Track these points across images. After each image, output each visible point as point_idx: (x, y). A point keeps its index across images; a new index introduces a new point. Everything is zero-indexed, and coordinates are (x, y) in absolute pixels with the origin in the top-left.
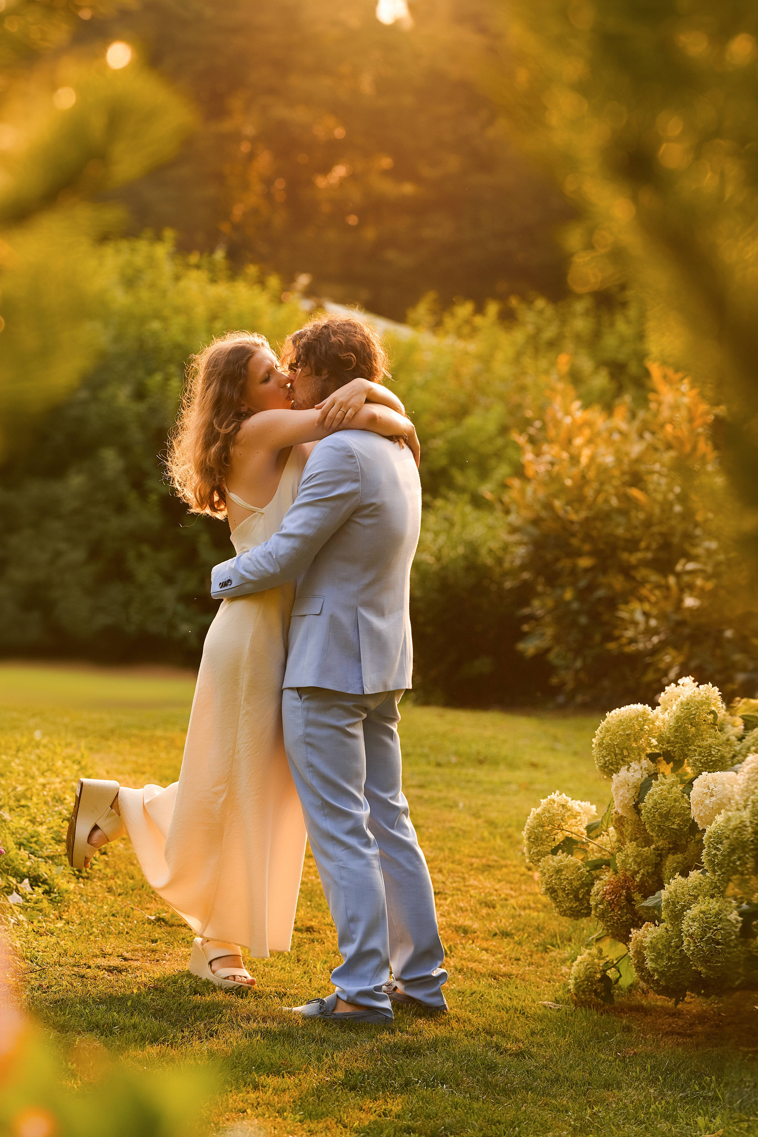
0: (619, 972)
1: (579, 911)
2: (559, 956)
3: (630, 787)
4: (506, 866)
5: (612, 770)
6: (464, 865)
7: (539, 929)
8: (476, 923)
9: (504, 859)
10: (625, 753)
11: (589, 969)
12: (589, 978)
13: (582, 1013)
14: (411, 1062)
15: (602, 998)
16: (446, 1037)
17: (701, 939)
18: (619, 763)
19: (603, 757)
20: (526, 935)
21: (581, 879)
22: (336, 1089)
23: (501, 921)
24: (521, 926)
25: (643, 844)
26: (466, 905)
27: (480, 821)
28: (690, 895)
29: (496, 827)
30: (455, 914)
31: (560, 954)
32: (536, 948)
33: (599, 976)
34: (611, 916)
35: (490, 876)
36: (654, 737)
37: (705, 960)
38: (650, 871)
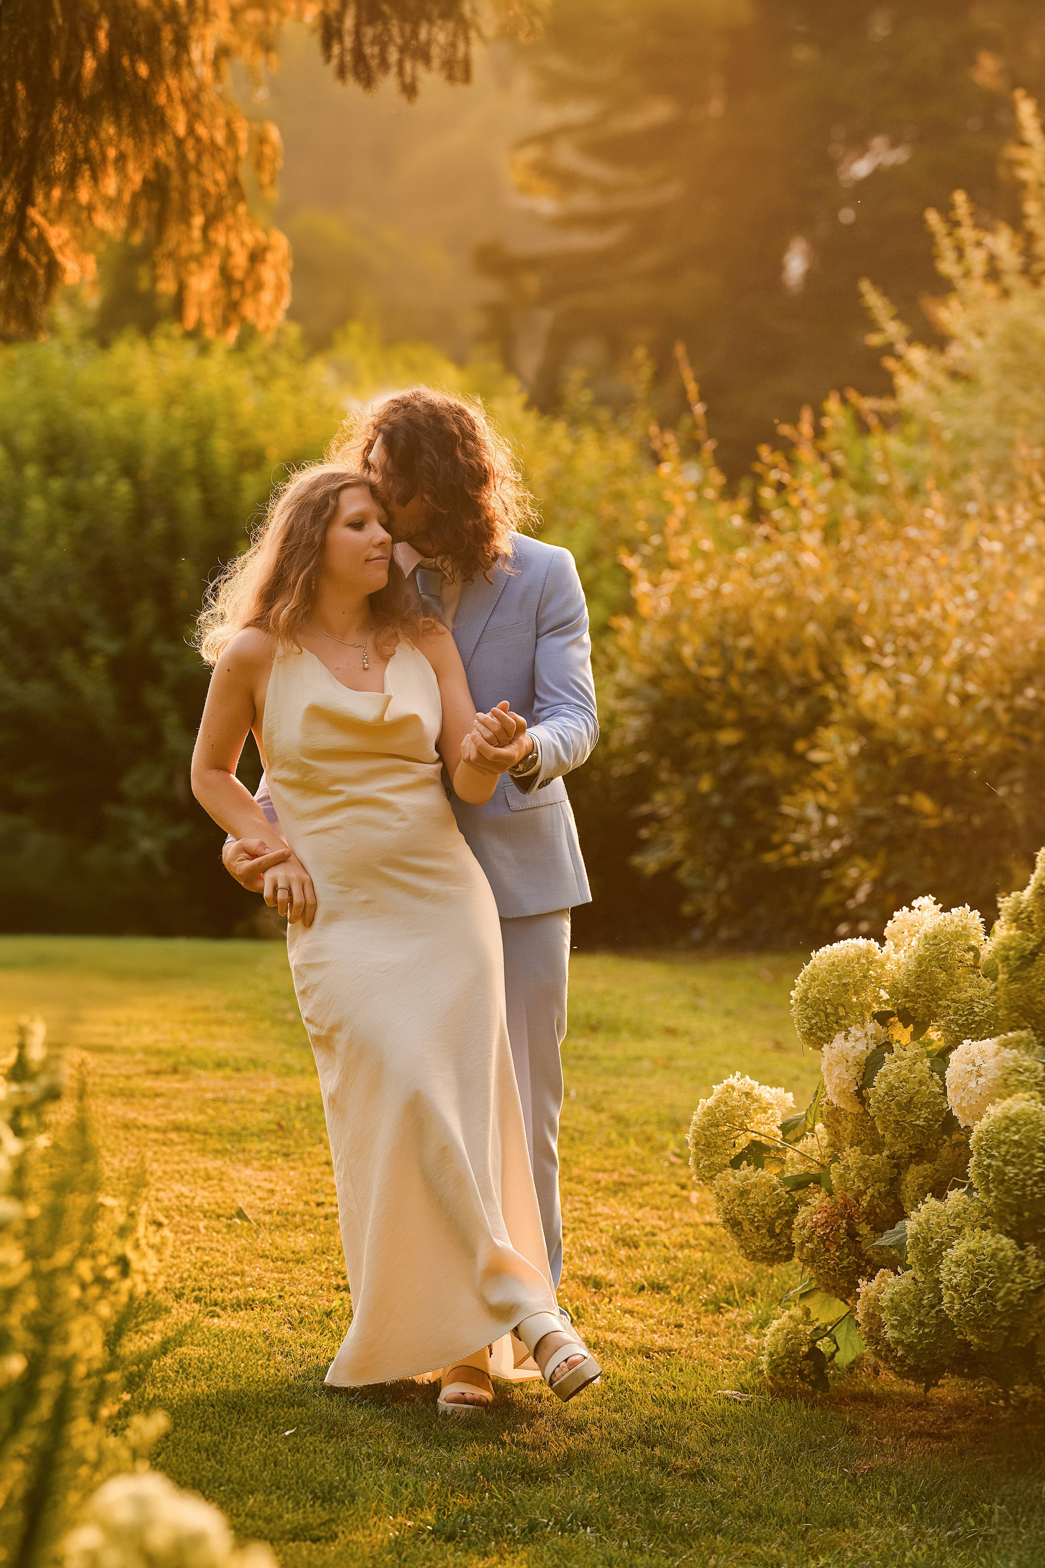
0: (835, 1343)
1: (775, 1253)
2: (739, 1318)
3: (850, 1064)
4: (648, 1184)
5: (821, 1038)
6: (586, 1183)
7: (707, 1278)
8: (612, 1271)
9: (644, 1172)
10: (842, 1012)
11: (791, 1339)
12: (791, 1353)
13: (784, 1406)
14: (534, 1493)
15: (811, 1383)
16: (583, 1451)
17: (971, 1292)
18: (832, 1028)
19: (809, 1018)
20: (688, 1288)
21: (778, 1204)
22: (424, 1542)
23: (649, 1268)
24: (680, 1275)
25: (871, 1150)
26: (595, 1244)
27: (603, 1117)
28: (951, 1228)
29: (627, 1126)
30: (581, 1258)
31: (741, 1316)
32: (704, 1308)
33: (805, 1349)
34: (826, 1260)
35: (627, 1199)
36: (885, 988)
37: (977, 1325)
38: (882, 1190)
